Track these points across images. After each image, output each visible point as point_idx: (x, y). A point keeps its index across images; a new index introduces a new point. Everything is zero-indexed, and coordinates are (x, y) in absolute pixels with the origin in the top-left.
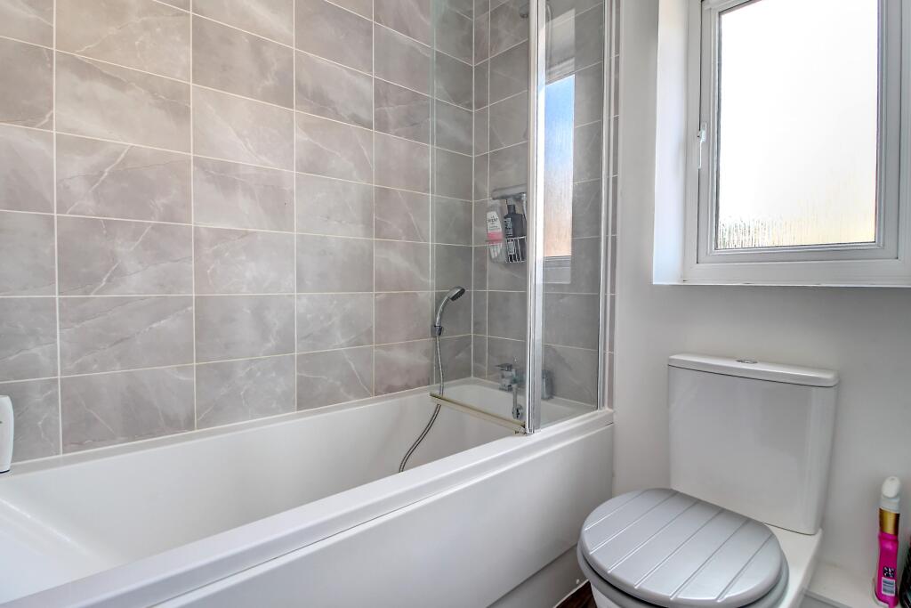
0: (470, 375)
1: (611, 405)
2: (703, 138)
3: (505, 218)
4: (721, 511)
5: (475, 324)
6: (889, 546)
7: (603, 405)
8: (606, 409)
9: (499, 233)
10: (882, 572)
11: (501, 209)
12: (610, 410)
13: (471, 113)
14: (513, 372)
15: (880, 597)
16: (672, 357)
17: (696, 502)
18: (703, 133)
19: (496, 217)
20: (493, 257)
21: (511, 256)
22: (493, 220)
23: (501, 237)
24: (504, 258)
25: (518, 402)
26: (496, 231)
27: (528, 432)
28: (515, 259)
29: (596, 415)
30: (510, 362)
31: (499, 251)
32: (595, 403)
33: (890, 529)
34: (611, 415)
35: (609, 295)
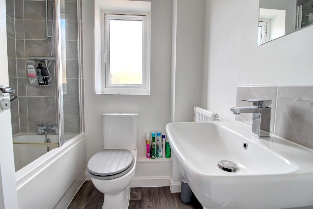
0: (19, 132)
1: (84, 132)
2: (106, 53)
3: (38, 68)
4: (119, 150)
5: (20, 110)
6: (148, 147)
7: (82, 132)
8: (83, 133)
9: (34, 74)
10: (148, 152)
11: (35, 64)
12: (84, 133)
13: (14, 20)
14: (45, 127)
15: (147, 157)
16: (104, 114)
17: (113, 150)
18: (106, 52)
19: (33, 67)
20: (31, 83)
21: (41, 83)
22: (31, 69)
23: (35, 75)
24: (37, 84)
25: (48, 138)
26: (33, 73)
27: (60, 145)
28: (43, 85)
29: (80, 135)
30: (41, 124)
31: (34, 81)
32: (79, 132)
33: (148, 143)
34: (84, 134)
35: (82, 97)
